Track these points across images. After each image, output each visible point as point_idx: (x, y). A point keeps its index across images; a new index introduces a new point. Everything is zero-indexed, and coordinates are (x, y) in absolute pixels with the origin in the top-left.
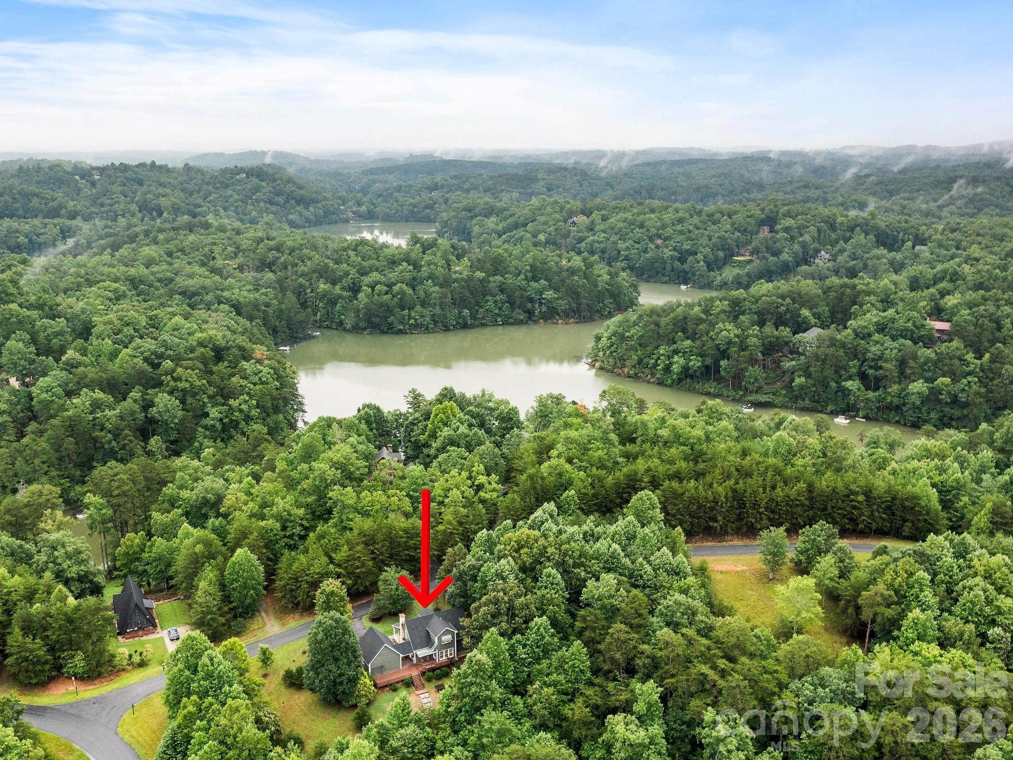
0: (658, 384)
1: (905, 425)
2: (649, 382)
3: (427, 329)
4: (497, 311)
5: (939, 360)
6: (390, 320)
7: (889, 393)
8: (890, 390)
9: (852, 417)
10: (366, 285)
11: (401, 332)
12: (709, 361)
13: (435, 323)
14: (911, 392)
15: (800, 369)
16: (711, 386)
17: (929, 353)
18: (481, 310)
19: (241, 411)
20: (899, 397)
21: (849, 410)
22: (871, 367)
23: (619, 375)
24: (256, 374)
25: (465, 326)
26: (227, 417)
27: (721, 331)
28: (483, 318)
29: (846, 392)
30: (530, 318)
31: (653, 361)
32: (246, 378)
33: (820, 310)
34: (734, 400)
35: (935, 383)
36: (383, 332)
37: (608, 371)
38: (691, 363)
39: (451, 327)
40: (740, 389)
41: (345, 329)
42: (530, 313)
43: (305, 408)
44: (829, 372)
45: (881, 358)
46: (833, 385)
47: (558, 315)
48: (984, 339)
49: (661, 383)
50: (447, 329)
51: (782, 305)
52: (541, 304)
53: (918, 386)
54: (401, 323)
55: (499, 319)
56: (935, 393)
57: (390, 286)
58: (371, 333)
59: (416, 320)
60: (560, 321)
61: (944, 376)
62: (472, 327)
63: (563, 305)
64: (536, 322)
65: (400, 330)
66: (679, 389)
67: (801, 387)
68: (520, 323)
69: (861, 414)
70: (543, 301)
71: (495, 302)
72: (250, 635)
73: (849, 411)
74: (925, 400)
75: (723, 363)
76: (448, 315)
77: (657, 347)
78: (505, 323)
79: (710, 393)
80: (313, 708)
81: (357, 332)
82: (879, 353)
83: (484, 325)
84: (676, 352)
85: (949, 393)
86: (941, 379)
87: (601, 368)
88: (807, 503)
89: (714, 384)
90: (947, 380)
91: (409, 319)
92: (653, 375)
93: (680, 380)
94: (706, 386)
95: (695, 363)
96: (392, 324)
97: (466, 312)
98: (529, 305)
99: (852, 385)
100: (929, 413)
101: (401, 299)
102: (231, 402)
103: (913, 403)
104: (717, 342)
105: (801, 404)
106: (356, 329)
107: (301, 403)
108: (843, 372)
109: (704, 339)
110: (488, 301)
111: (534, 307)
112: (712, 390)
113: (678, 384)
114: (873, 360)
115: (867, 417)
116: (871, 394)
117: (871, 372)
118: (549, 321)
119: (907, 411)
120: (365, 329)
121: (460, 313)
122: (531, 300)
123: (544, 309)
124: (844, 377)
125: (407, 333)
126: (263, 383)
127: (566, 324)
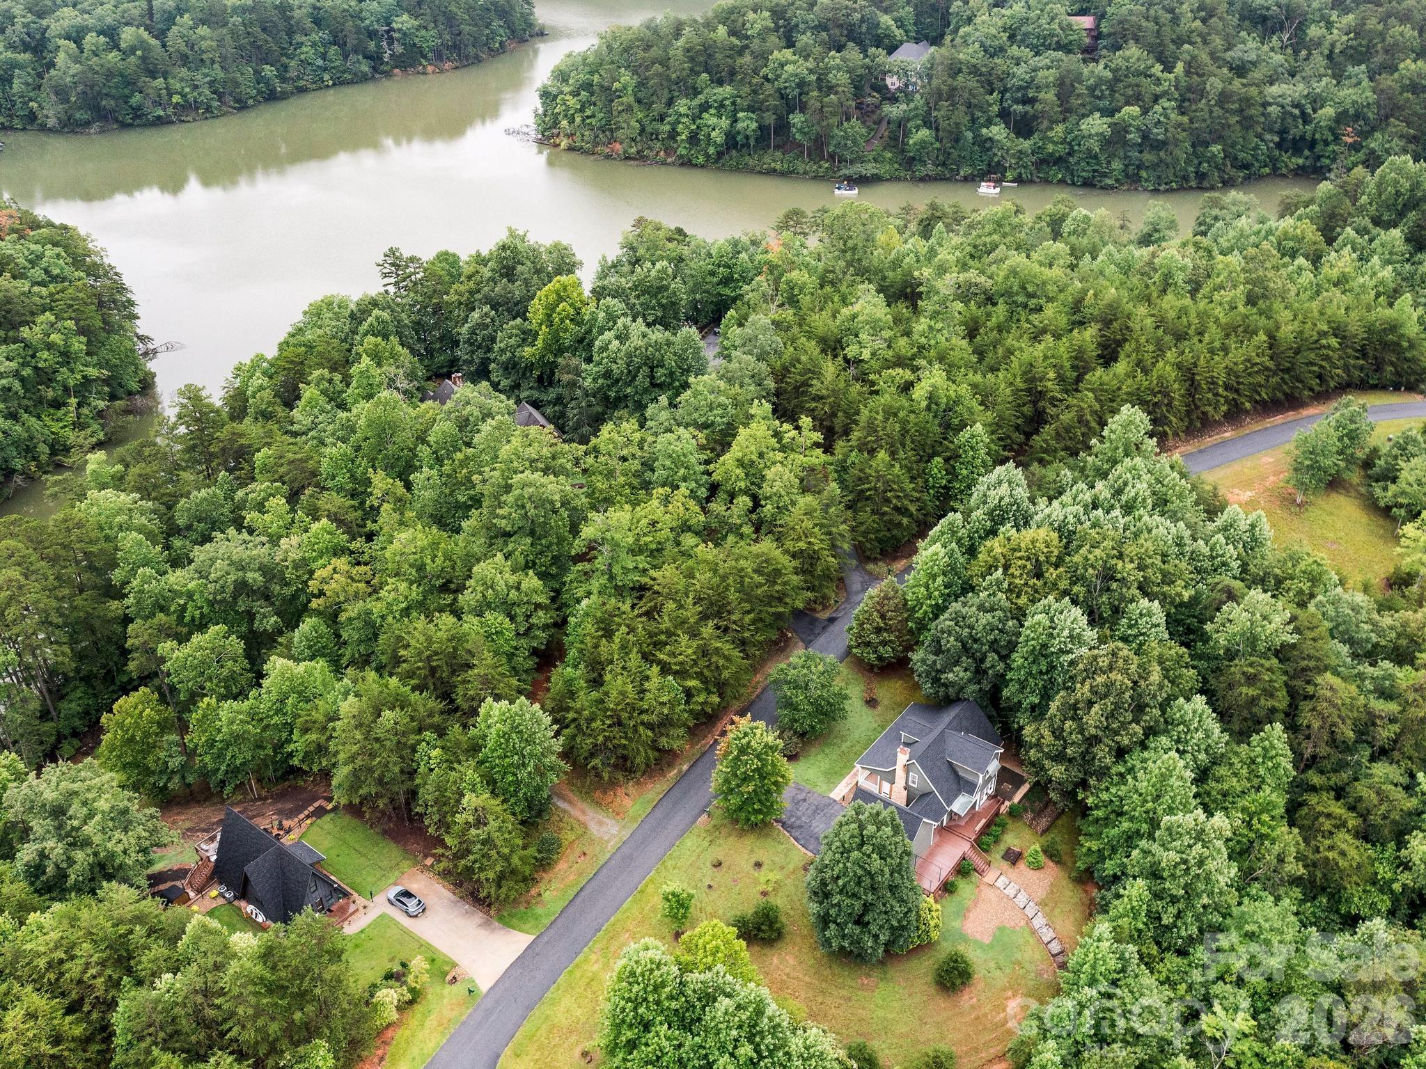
0: (682, 165)
1: (1073, 184)
2: (664, 163)
3: (208, 109)
4: (320, 62)
5: (1117, 80)
6: (136, 99)
7: (1051, 140)
8: (1050, 134)
9: (998, 182)
10: (60, 36)
11: (160, 122)
12: (770, 118)
13: (220, 96)
14: (1086, 133)
15: (916, 116)
16: (773, 159)
17: (1099, 69)
18: (293, 63)
19: (49, 347)
20: (1064, 141)
21: (993, 172)
22: (1016, 101)
23: (608, 157)
24: (33, 263)
25: (272, 97)
26: (24, 365)
27: (782, 65)
28: (299, 78)
29: (985, 144)
30: (378, 69)
31: (668, 128)
32: (22, 276)
33: (902, 13)
34: (816, 178)
35: (1117, 115)
36: (125, 126)
37: (586, 152)
38: (740, 125)
39: (251, 102)
40: (822, 158)
41: (43, 128)
42: (375, 59)
43: (137, 310)
44: (961, 116)
45: (1030, 84)
46: (969, 135)
47: (424, 57)
48: (1167, 41)
49: (686, 163)
50: (242, 106)
51: (855, 10)
52: (391, 40)
53: (1096, 124)
54: (158, 103)
55: (326, 77)
56: (1120, 131)
57: (111, 33)
58: (102, 131)
59: (184, 96)
60: (430, 69)
61: (1128, 103)
62: (284, 96)
63: (430, 38)
64: (388, 74)
65: (159, 118)
66: (718, 169)
67: (923, 144)
68: (364, 79)
69: (1009, 175)
70: (396, 35)
71: (314, 45)
72: (572, 855)
73: (989, 172)
74: (1107, 142)
75: (797, 119)
76: (241, 80)
77: (670, 103)
78: (339, 83)
79: (774, 170)
80: (827, 972)
81: (72, 132)
82: (1027, 77)
83: (302, 90)
84: (705, 107)
85: (1139, 129)
86: (1126, 109)
87: (571, 149)
88: (1271, 364)
89: (778, 154)
90: (1135, 110)
91: (170, 95)
92: (669, 152)
93: (720, 155)
94: (767, 159)
95: (748, 123)
96: (139, 108)
97: (268, 71)
98: (372, 46)
99: (998, 132)
100: (1109, 162)
101: (144, 59)
102: (25, 332)
103: (1089, 150)
104: (780, 84)
105: (921, 171)
106: (69, 126)
107: (131, 303)
108: (978, 114)
109: (755, 81)
110: (301, 44)
111: (379, 46)
112: (778, 166)
113: (716, 161)
114: (1020, 88)
115: (1019, 180)
116: (1026, 144)
117: (1019, 108)
118: (410, 70)
119: (1078, 163)
120: (88, 124)
121: (257, 72)
122: (372, 34)
123: (399, 49)
124: (982, 120)
125: (172, 123)
126: (55, 279)
127: (442, 71)
